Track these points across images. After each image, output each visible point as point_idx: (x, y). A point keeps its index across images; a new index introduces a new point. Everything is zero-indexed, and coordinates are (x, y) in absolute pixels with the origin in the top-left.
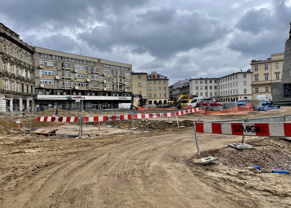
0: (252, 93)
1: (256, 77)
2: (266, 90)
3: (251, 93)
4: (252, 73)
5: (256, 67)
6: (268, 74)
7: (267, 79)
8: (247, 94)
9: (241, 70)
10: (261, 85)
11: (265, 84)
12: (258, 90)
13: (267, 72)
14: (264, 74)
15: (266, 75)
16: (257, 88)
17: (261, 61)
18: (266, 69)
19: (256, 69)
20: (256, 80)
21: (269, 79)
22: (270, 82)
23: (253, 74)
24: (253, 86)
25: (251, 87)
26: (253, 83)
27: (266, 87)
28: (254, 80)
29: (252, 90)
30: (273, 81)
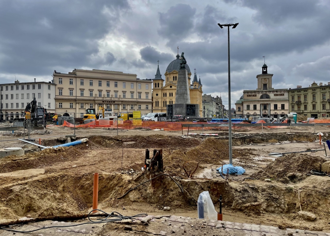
0: (56, 108)
1: (60, 90)
2: (70, 106)
3: (54, 109)
4: (55, 85)
5: (61, 80)
6: (73, 89)
7: (71, 94)
8: (51, 109)
9: (35, 79)
10: (65, 100)
11: (70, 100)
12: (61, 105)
13: (71, 86)
14: (69, 89)
15: (71, 90)
16: (61, 102)
17: (60, 73)
18: (70, 84)
19: (61, 82)
20: (61, 94)
21: (74, 94)
22: (75, 98)
23: (57, 87)
24: (56, 100)
25: (54, 101)
26: (57, 97)
27: (70, 102)
28: (58, 94)
29: (56, 105)
30: (78, 98)
